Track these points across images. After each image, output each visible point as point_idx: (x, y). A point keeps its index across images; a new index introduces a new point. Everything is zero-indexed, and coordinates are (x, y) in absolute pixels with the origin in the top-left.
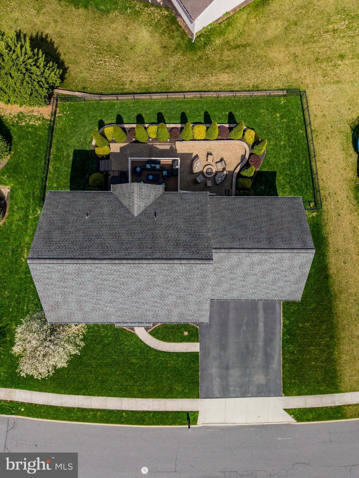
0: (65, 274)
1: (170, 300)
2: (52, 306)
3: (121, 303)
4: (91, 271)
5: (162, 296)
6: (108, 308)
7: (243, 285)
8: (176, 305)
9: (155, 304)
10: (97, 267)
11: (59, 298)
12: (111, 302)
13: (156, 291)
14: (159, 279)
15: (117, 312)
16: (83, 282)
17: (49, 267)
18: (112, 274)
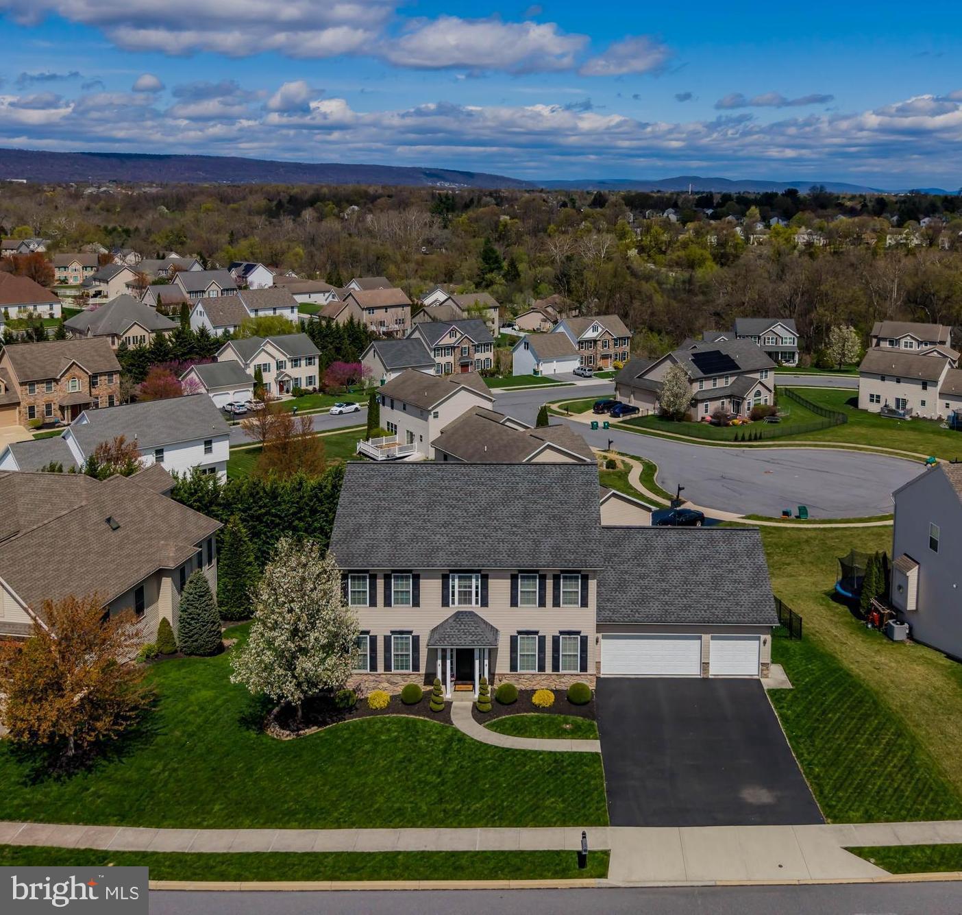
0: (391, 479)
1: (539, 521)
2: (348, 532)
3: (460, 528)
4: (429, 474)
5: (526, 516)
6: (438, 536)
7: (664, 590)
8: (547, 531)
9: (515, 529)
10: (439, 470)
11: (366, 519)
12: (445, 525)
13: (517, 507)
14: (523, 488)
15: (450, 543)
16: (413, 492)
17: (373, 470)
18: (458, 479)
